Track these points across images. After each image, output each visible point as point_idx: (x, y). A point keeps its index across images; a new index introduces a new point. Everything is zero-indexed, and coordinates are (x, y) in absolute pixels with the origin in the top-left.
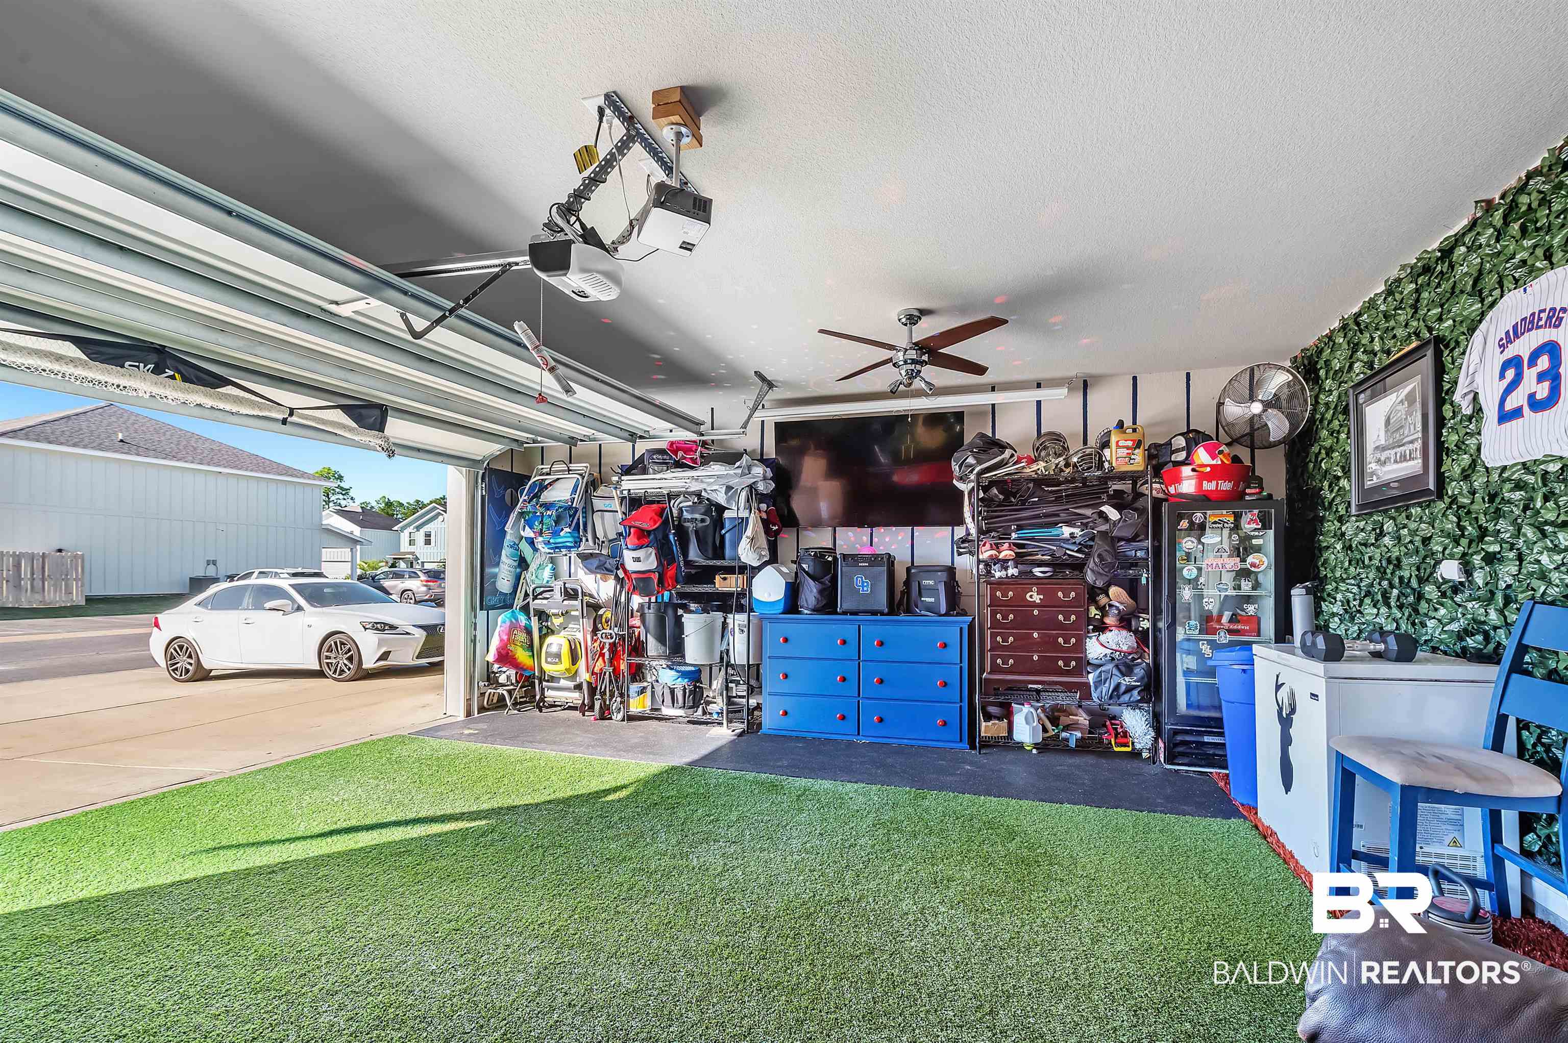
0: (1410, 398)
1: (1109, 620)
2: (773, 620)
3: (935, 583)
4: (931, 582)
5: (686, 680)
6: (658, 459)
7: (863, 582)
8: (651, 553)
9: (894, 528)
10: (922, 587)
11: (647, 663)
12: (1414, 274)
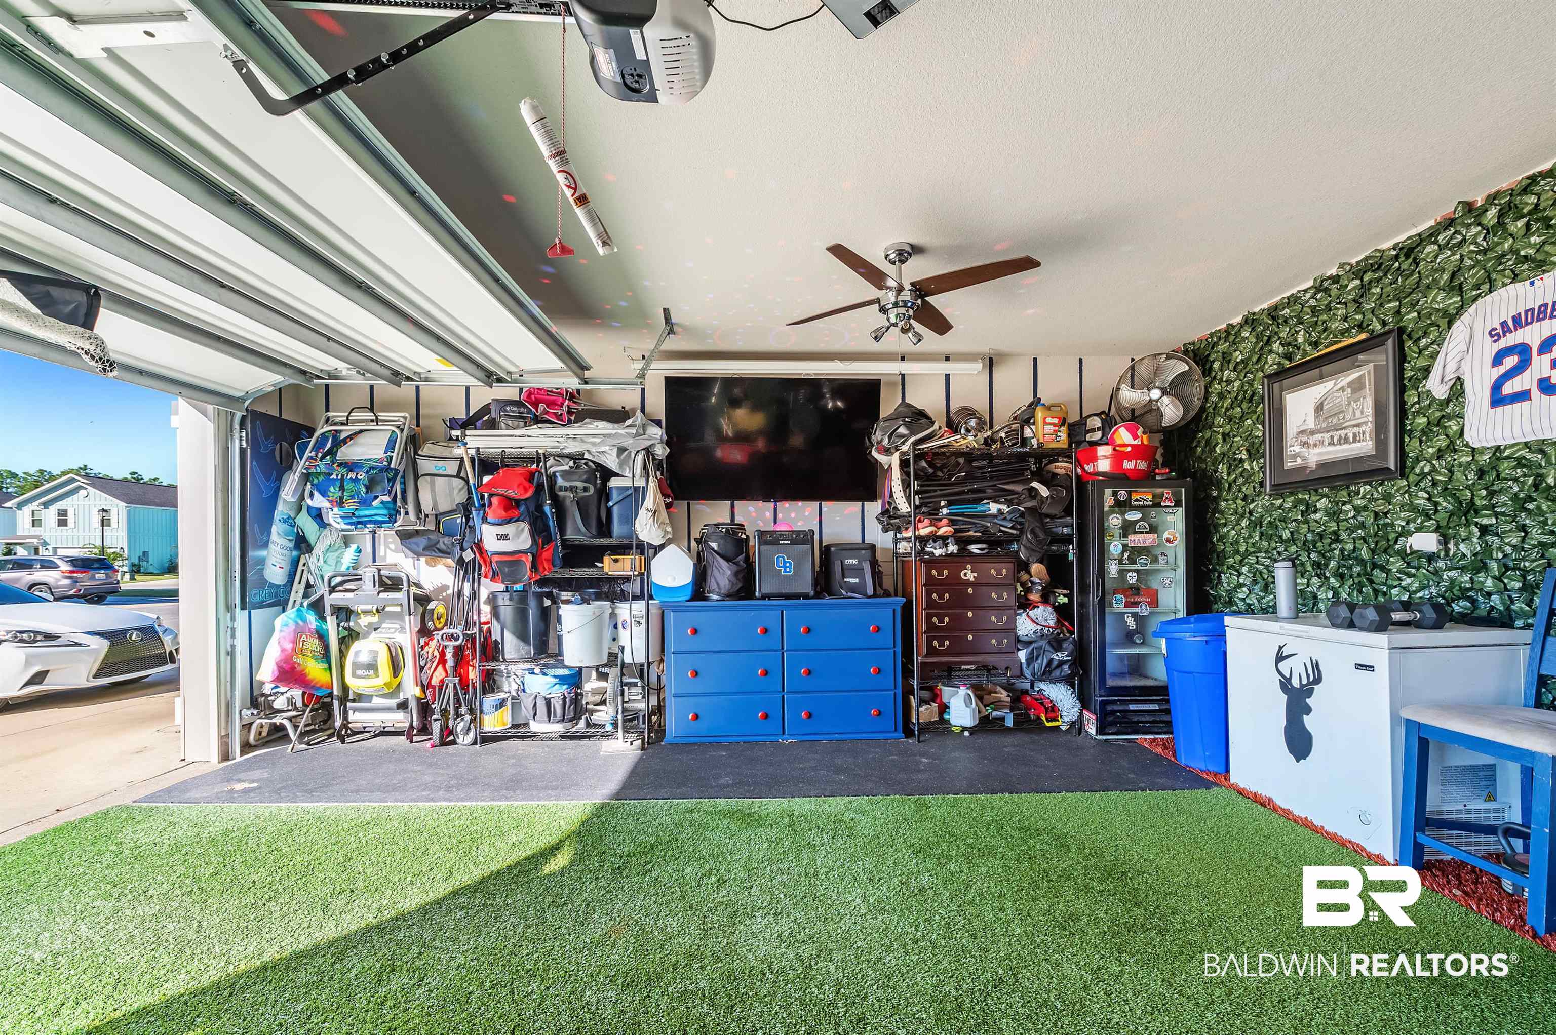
0: (1356, 387)
1: (1034, 597)
2: (677, 608)
3: (860, 562)
4: (855, 562)
5: (565, 687)
6: (513, 412)
7: (785, 562)
8: (523, 530)
9: (800, 503)
10: (845, 567)
11: (503, 667)
12: (1358, 272)
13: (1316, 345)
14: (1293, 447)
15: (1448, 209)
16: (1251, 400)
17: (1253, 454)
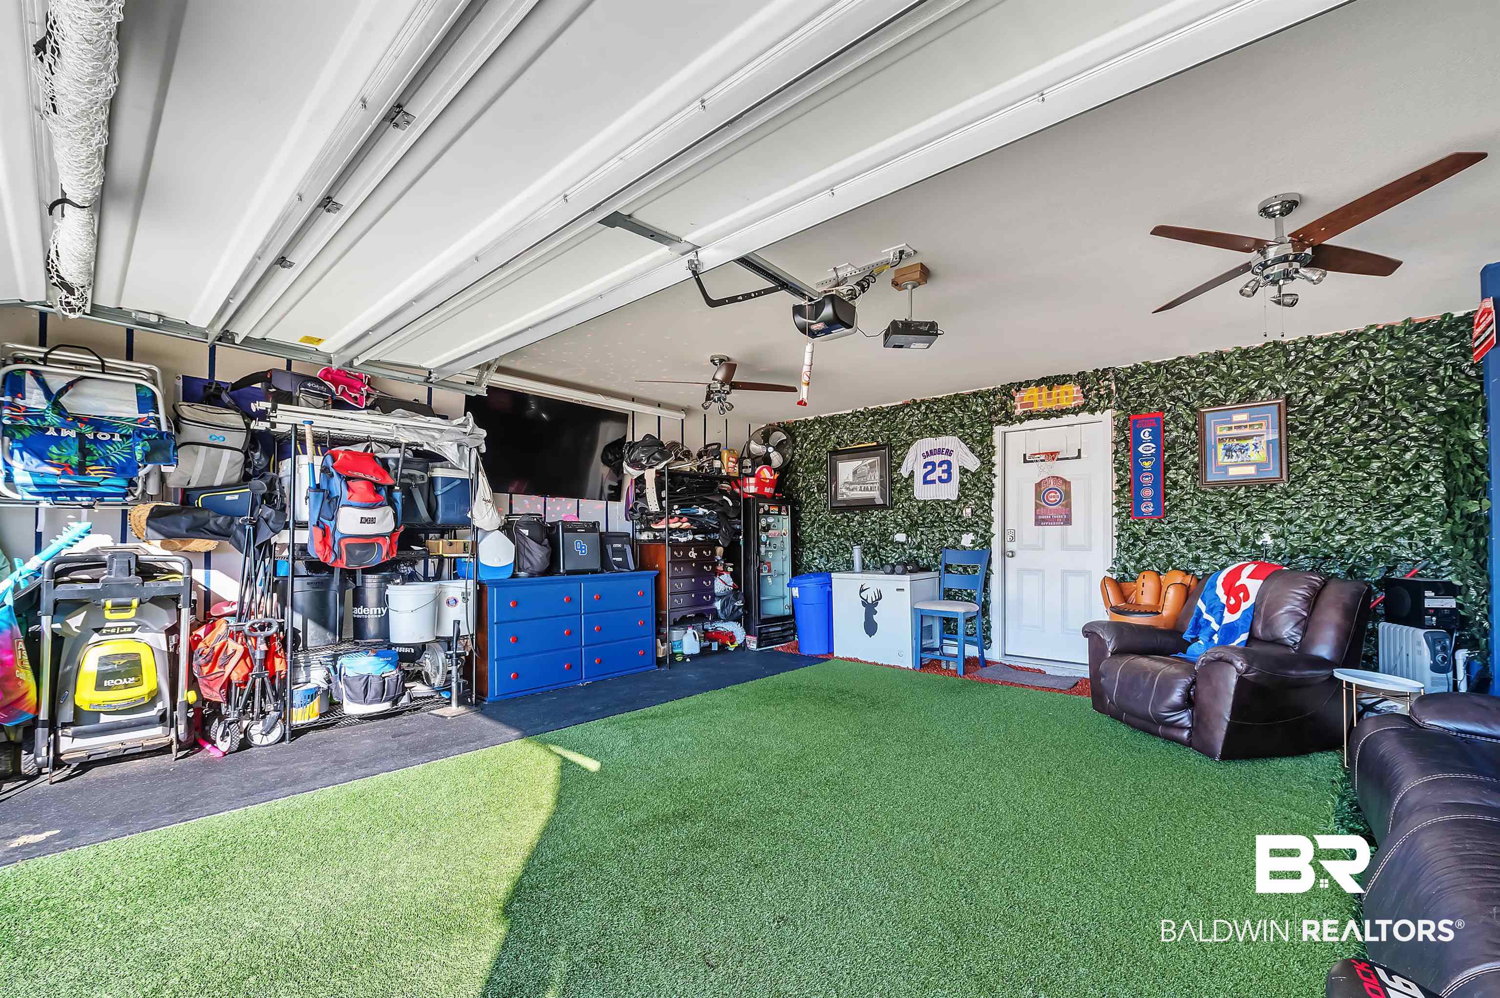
0: (872, 466)
1: (720, 568)
2: (498, 584)
3: (622, 546)
4: (620, 546)
6: (313, 389)
7: (581, 546)
9: (564, 499)
10: (614, 549)
12: (874, 413)
13: (852, 442)
14: (842, 489)
15: (908, 400)
16: (818, 462)
17: (820, 489)
